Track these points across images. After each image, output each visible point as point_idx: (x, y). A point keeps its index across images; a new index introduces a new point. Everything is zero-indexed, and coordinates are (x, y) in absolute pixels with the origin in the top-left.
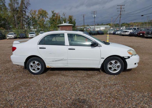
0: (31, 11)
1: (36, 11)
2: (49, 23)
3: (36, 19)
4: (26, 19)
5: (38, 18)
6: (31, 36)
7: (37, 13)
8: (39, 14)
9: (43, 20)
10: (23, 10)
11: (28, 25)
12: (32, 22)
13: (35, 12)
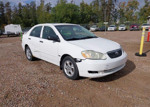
0: (120, 4)
1: (126, 3)
2: (139, 15)
3: (124, 11)
4: (114, 12)
5: (126, 10)
6: (110, 29)
7: (126, 5)
8: (128, 6)
9: (131, 12)
10: (112, 3)
11: (115, 18)
12: (119, 14)
13: (124, 4)
